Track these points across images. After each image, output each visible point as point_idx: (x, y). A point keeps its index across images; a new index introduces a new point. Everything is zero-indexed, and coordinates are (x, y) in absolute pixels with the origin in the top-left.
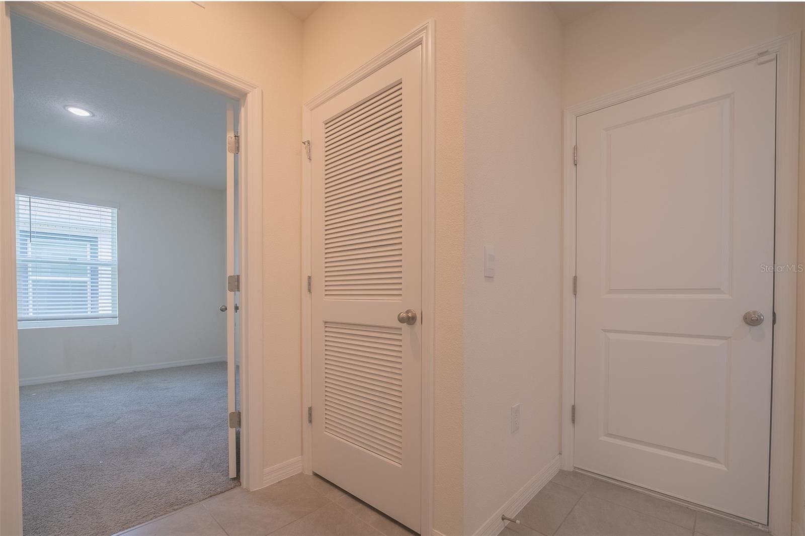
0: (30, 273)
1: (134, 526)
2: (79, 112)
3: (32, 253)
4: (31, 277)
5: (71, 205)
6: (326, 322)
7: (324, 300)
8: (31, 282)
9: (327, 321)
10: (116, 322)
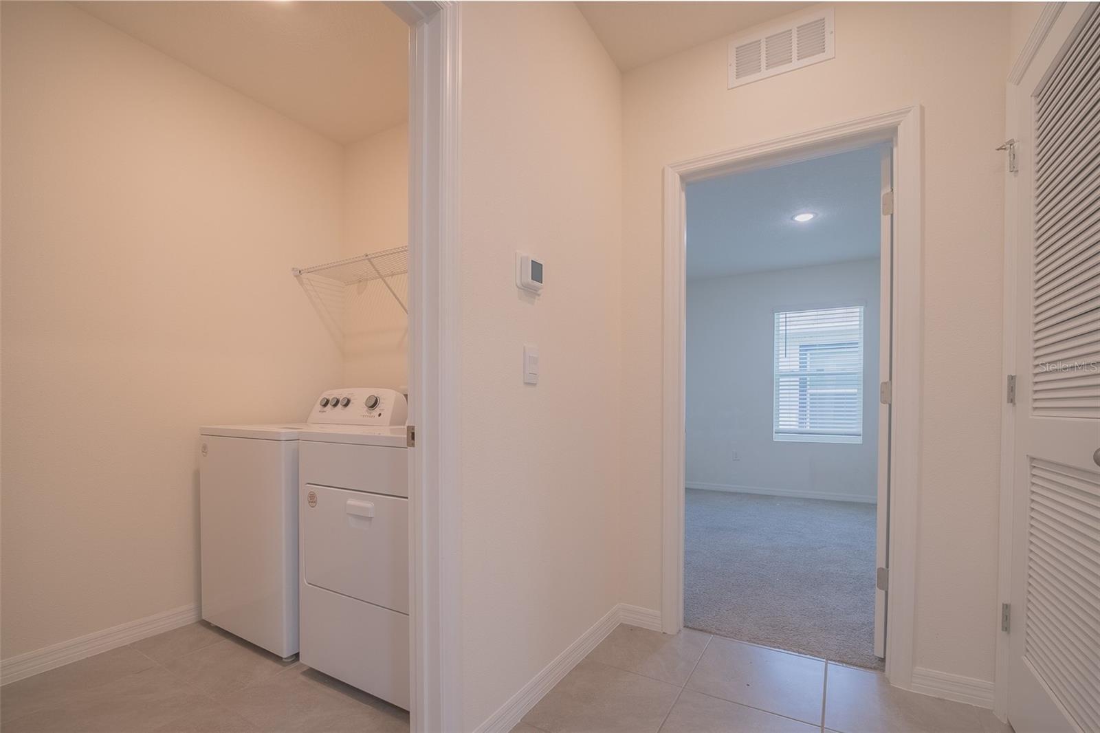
0: (808, 387)
1: (758, 644)
2: (804, 218)
3: (811, 366)
4: (810, 391)
5: (819, 313)
6: (1033, 459)
7: (1031, 417)
8: (808, 395)
9: (1034, 456)
10: (858, 440)
